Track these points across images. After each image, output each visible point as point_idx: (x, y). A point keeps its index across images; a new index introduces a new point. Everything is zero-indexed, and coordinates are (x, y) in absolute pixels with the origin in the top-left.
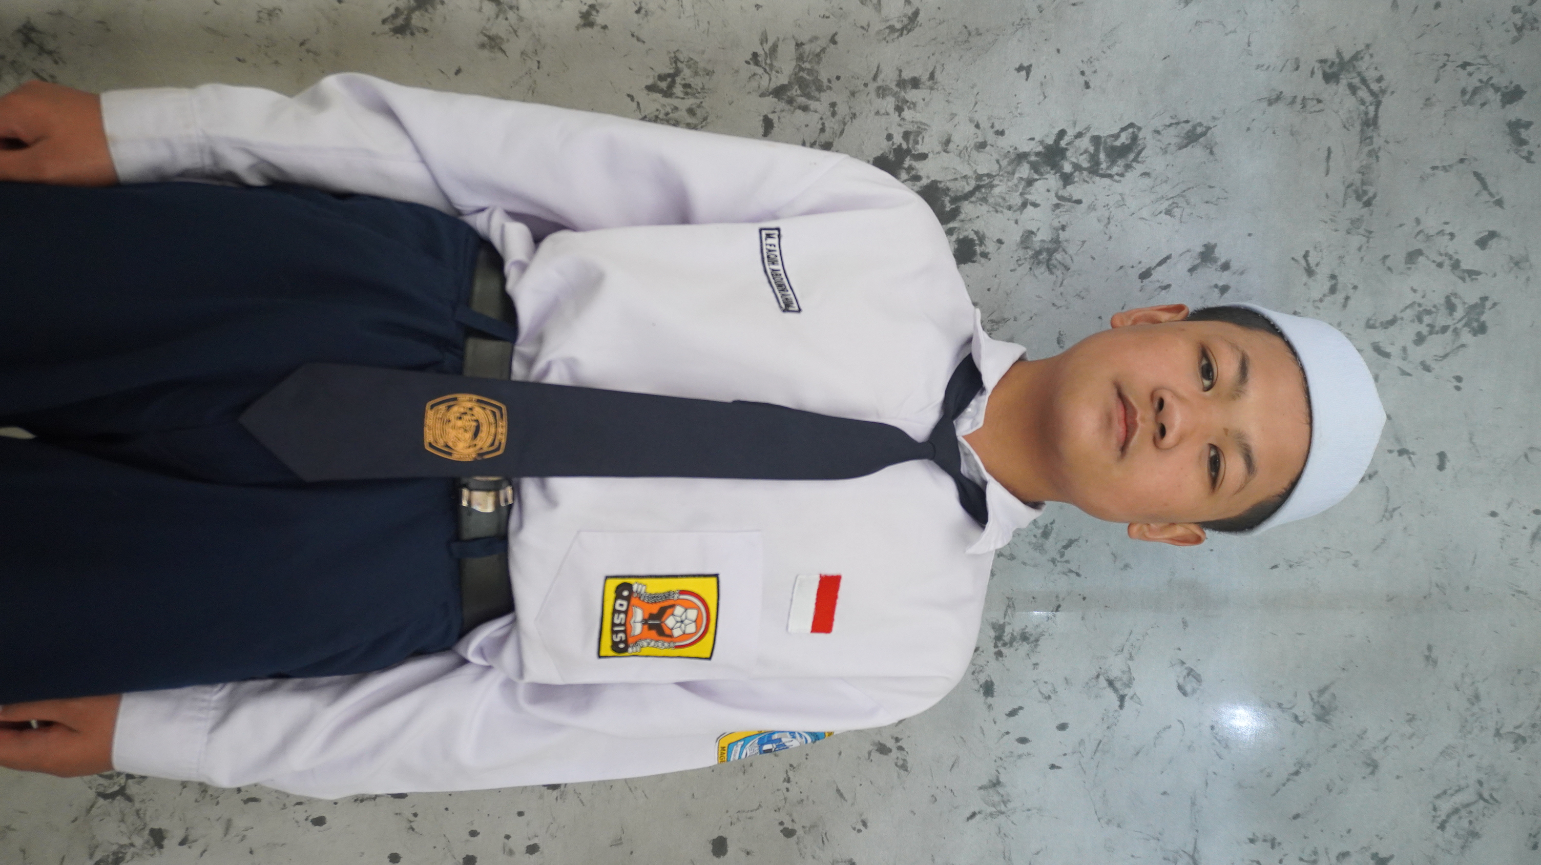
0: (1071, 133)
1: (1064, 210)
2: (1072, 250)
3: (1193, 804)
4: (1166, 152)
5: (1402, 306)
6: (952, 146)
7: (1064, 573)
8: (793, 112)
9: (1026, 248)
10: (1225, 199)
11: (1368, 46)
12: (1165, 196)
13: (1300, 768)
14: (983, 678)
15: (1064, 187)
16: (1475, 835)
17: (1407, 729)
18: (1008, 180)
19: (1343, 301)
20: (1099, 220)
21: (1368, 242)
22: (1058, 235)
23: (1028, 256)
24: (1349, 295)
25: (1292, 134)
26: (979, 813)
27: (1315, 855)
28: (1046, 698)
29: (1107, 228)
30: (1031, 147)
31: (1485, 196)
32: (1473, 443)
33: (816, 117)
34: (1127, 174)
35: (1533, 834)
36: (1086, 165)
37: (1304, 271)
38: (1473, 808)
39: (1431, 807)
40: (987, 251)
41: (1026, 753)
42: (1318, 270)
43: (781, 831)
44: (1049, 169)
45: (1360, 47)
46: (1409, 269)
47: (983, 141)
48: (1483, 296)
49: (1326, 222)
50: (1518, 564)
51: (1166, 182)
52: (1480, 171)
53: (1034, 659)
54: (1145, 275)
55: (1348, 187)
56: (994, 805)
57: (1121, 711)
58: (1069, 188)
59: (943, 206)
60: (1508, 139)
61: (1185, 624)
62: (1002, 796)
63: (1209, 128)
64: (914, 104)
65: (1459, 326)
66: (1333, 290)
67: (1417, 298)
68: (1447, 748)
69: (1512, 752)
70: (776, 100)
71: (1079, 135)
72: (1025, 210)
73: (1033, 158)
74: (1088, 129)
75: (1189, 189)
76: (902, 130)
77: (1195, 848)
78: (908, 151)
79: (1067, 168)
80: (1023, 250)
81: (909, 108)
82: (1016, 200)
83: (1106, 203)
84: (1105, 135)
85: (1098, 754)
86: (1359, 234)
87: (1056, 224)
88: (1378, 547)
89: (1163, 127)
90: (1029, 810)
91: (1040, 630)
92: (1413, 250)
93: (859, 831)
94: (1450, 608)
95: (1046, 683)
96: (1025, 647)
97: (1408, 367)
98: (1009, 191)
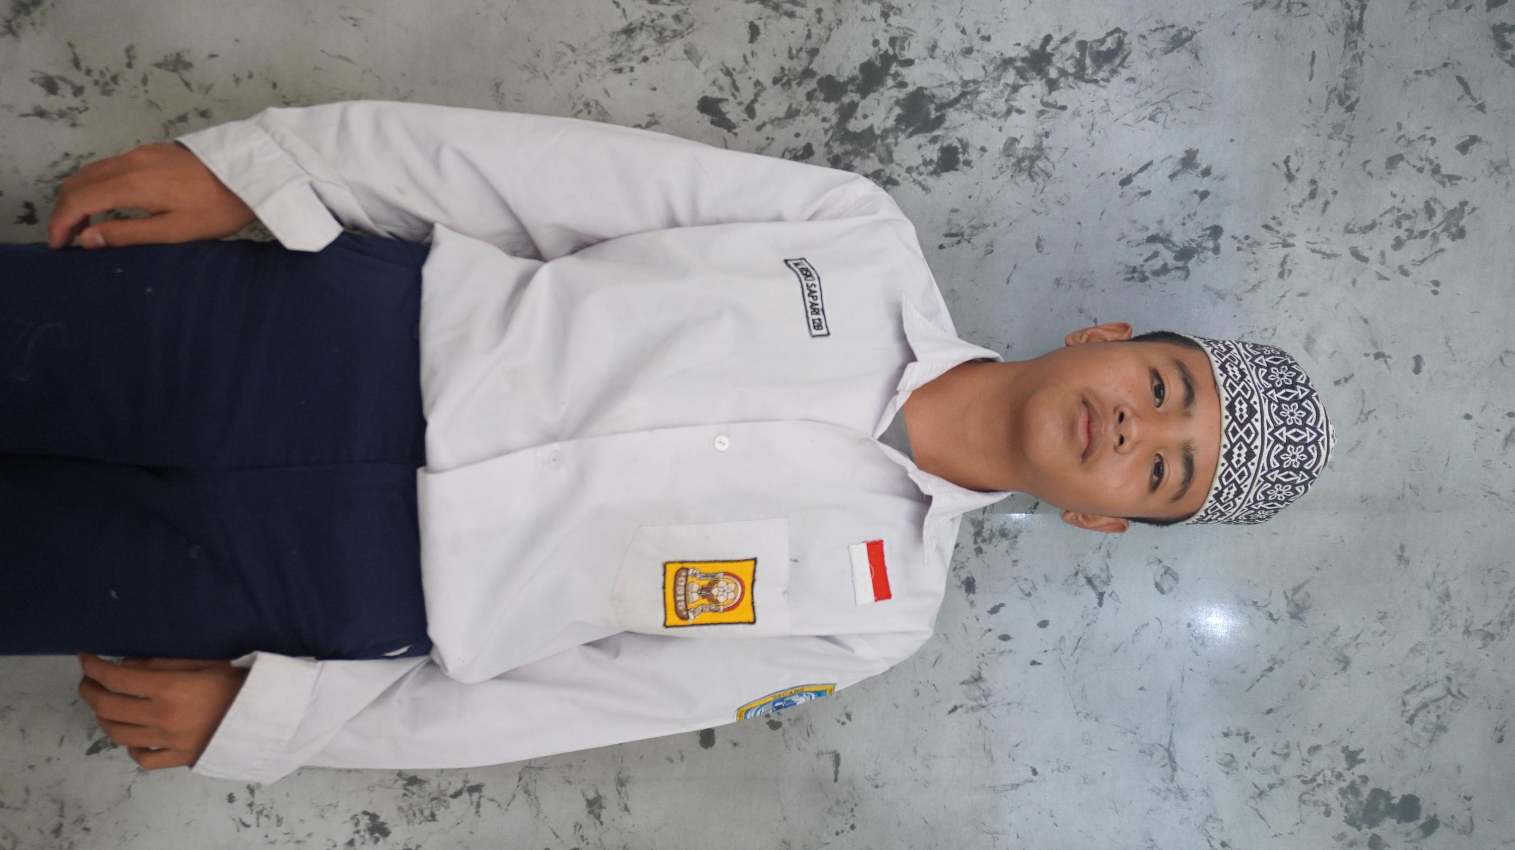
0: (1057, 38)
1: (1049, 116)
2: (1054, 156)
3: (1169, 699)
4: (1152, 57)
5: (1381, 212)
6: (938, 52)
8: (779, 19)
9: (1009, 156)
10: (1209, 104)
12: (1149, 102)
13: (1274, 664)
14: (964, 576)
15: (1050, 93)
16: (1442, 729)
17: (1379, 627)
18: (994, 86)
19: (1322, 206)
20: (1082, 127)
21: (1349, 146)
22: (1041, 142)
23: (1010, 164)
24: (1328, 200)
25: (1277, 38)
26: (961, 706)
27: (1287, 748)
28: (1026, 595)
29: (1090, 134)
30: (1017, 52)
31: (1467, 101)
32: (1450, 347)
33: (803, 23)
34: (1112, 79)
35: (1499, 728)
36: (1071, 70)
37: (1284, 177)
38: (1441, 703)
39: (1400, 701)
40: (970, 158)
41: (1008, 650)
42: (1298, 175)
43: (768, 723)
44: (1034, 74)
46: (1390, 174)
47: (969, 46)
48: (1462, 200)
49: (1308, 127)
50: (1490, 466)
51: (1151, 87)
52: (1463, 75)
53: (1014, 556)
54: (1126, 181)
55: (1331, 92)
56: (975, 700)
57: (1100, 609)
58: (1055, 94)
59: (929, 114)
60: (1492, 43)
62: (983, 691)
63: (1194, 33)
64: (900, 10)
65: (1438, 230)
66: (1313, 195)
67: (1397, 203)
68: (1417, 645)
69: (1480, 648)
70: (761, 6)
71: (1065, 40)
72: (1010, 118)
73: (1019, 64)
74: (1074, 34)
75: (1173, 94)
76: (888, 36)
77: (1171, 741)
78: (894, 58)
79: (1053, 73)
80: (1006, 158)
81: (895, 14)
82: (1001, 107)
83: (1091, 109)
84: (1091, 40)
85: (1077, 651)
86: (1340, 139)
87: (1040, 131)
88: (1352, 449)
89: (1148, 32)
90: (1009, 704)
91: (1018, 527)
92: (1394, 155)
93: (843, 723)
94: (1423, 509)
95: (1026, 579)
96: (1005, 544)
97: (1386, 273)
98: (994, 98)
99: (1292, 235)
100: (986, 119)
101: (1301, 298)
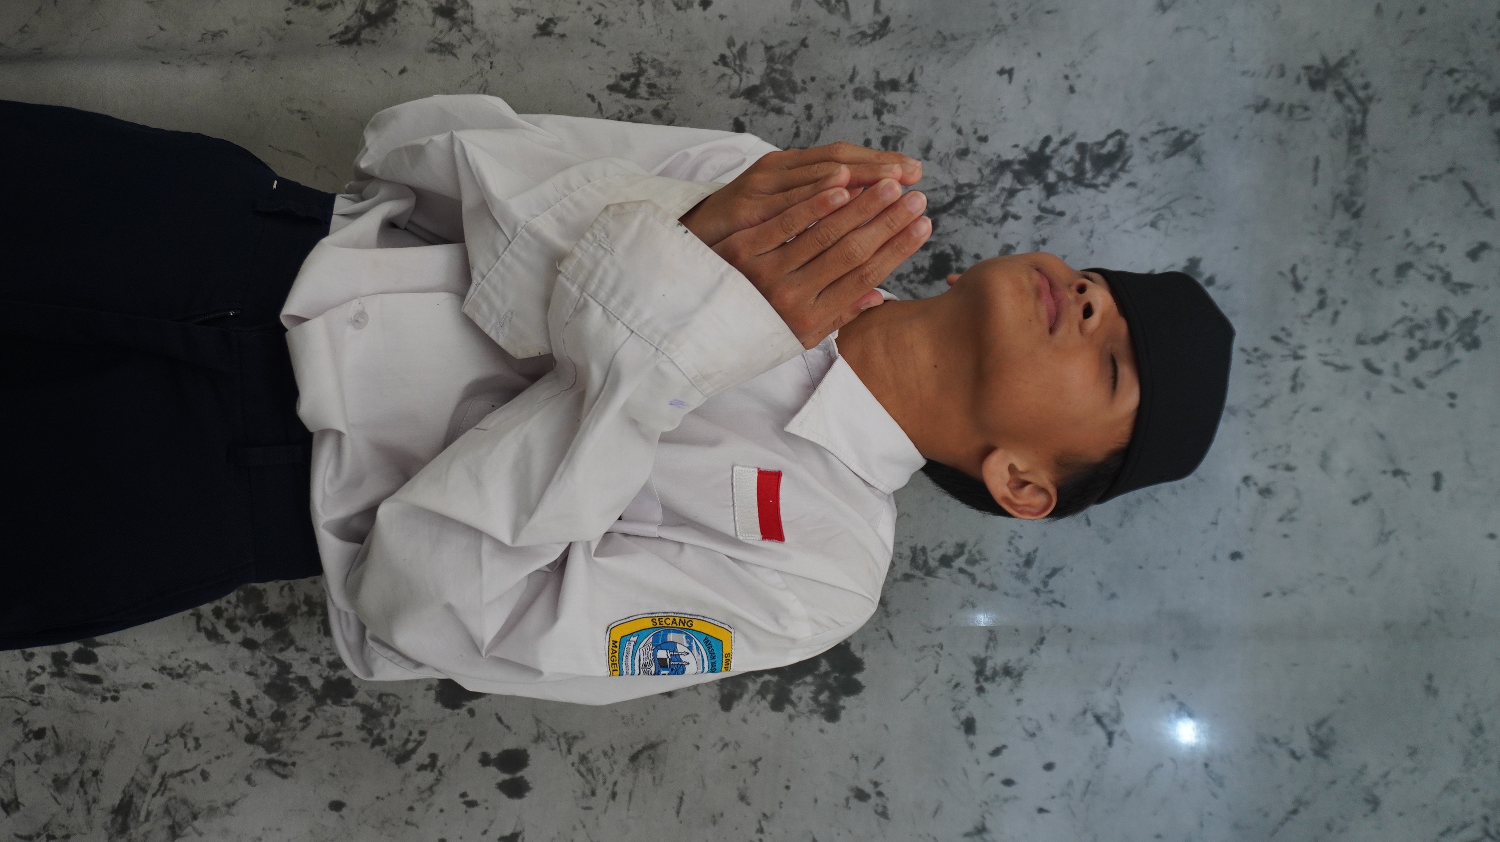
0: (1055, 140)
1: (1046, 222)
4: (1153, 161)
5: (1392, 321)
6: (932, 153)
7: (1049, 604)
10: (1212, 210)
11: (1353, 52)
12: (1150, 208)
13: (1299, 806)
14: (963, 715)
15: (1048, 198)
17: (1409, 764)
18: (990, 191)
19: (1332, 316)
20: (1081, 234)
21: (1357, 254)
24: (1338, 310)
25: (1280, 142)
28: (1030, 736)
29: (1090, 241)
30: (1015, 154)
31: (1475, 207)
32: (1469, 462)
33: (791, 119)
34: (1112, 184)
36: (1070, 174)
37: (1292, 286)
40: (962, 265)
41: (1012, 797)
42: (1305, 284)
44: (1032, 178)
45: (1345, 53)
46: (1399, 282)
47: (966, 147)
48: (1475, 309)
49: (1314, 234)
51: (1152, 192)
52: (1469, 181)
53: (1018, 694)
55: (1336, 198)
57: (1110, 749)
58: (1053, 199)
60: (1496, 148)
61: (1175, 655)
63: (1196, 136)
64: (894, 107)
65: (1452, 340)
66: (1322, 305)
67: (1408, 312)
68: (1451, 782)
70: (747, 101)
71: (1064, 143)
72: (1006, 223)
73: (1016, 167)
74: (1072, 135)
75: (1175, 200)
76: (880, 135)
79: (1051, 177)
81: (889, 112)
82: (996, 211)
83: (1090, 215)
84: (1090, 143)
85: (1088, 796)
86: (1347, 247)
87: (1037, 238)
88: (1374, 572)
89: (1150, 135)
91: (1023, 664)
92: (1403, 262)
94: (1450, 635)
95: (1030, 719)
96: (1008, 682)
97: (1401, 385)
98: (990, 202)
99: (1302, 347)
100: (981, 225)
101: (1315, 414)
